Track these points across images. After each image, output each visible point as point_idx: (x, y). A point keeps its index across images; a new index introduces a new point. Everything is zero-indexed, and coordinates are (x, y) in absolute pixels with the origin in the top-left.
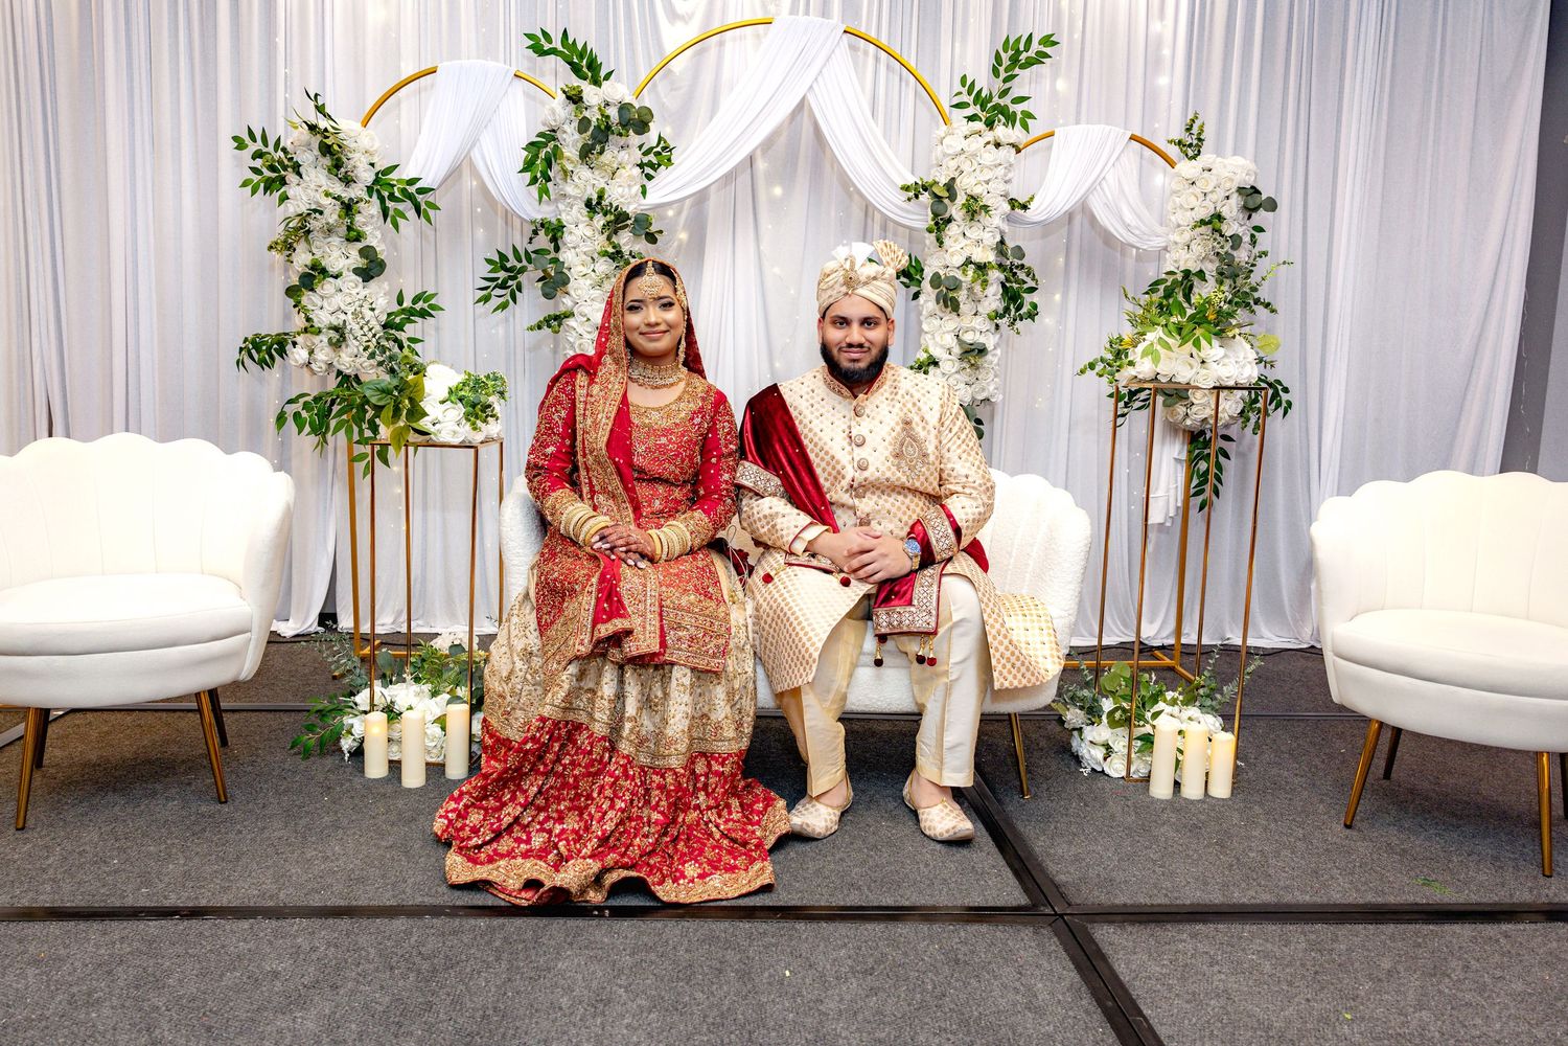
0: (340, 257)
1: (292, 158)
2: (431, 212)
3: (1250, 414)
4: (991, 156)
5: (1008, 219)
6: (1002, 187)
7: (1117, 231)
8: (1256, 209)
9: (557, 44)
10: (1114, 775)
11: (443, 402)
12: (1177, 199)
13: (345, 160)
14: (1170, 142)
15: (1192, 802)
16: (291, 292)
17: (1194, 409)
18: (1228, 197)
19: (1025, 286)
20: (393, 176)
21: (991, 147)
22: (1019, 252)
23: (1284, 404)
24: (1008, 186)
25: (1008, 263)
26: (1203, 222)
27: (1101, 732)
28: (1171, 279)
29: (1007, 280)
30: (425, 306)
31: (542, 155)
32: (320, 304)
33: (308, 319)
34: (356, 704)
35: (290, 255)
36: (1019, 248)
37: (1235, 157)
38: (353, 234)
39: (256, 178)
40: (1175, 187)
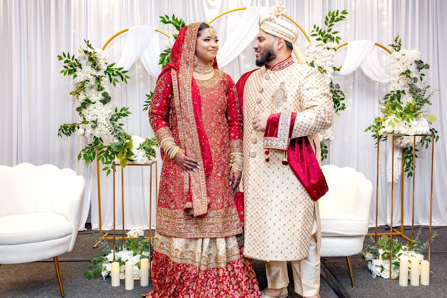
0: (95, 96)
1: (79, 63)
2: (127, 79)
3: (424, 141)
4: (326, 52)
5: (333, 74)
6: (331, 64)
7: (372, 77)
8: (422, 68)
9: (171, 19)
10: (385, 277)
11: (138, 149)
12: (393, 66)
13: (97, 62)
14: (389, 45)
15: (415, 287)
16: (78, 109)
17: (404, 140)
18: (411, 64)
19: (340, 98)
20: (114, 67)
21: (326, 50)
22: (338, 86)
23: (436, 137)
24: (333, 63)
25: (334, 90)
26: (403, 74)
27: (379, 262)
28: (393, 94)
29: (334, 96)
30: (125, 112)
31: (166, 58)
32: (88, 113)
33: (84, 119)
34: (107, 259)
35: (78, 96)
36: (337, 85)
37: (413, 50)
38: (100, 88)
39: (66, 70)
40: (392, 60)
